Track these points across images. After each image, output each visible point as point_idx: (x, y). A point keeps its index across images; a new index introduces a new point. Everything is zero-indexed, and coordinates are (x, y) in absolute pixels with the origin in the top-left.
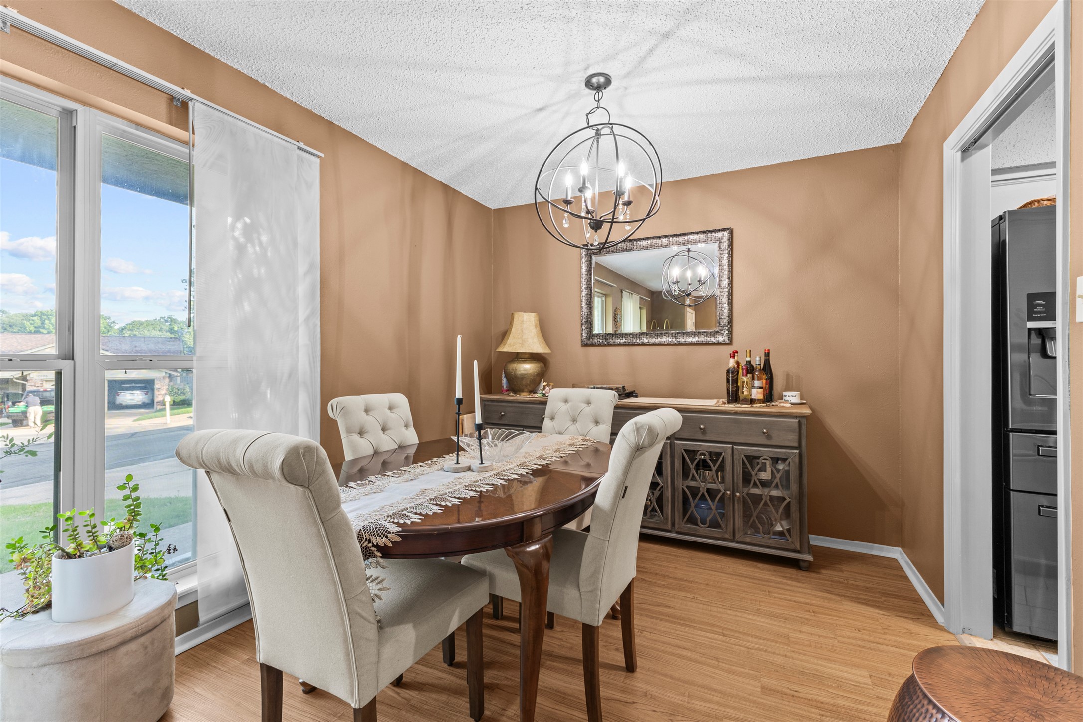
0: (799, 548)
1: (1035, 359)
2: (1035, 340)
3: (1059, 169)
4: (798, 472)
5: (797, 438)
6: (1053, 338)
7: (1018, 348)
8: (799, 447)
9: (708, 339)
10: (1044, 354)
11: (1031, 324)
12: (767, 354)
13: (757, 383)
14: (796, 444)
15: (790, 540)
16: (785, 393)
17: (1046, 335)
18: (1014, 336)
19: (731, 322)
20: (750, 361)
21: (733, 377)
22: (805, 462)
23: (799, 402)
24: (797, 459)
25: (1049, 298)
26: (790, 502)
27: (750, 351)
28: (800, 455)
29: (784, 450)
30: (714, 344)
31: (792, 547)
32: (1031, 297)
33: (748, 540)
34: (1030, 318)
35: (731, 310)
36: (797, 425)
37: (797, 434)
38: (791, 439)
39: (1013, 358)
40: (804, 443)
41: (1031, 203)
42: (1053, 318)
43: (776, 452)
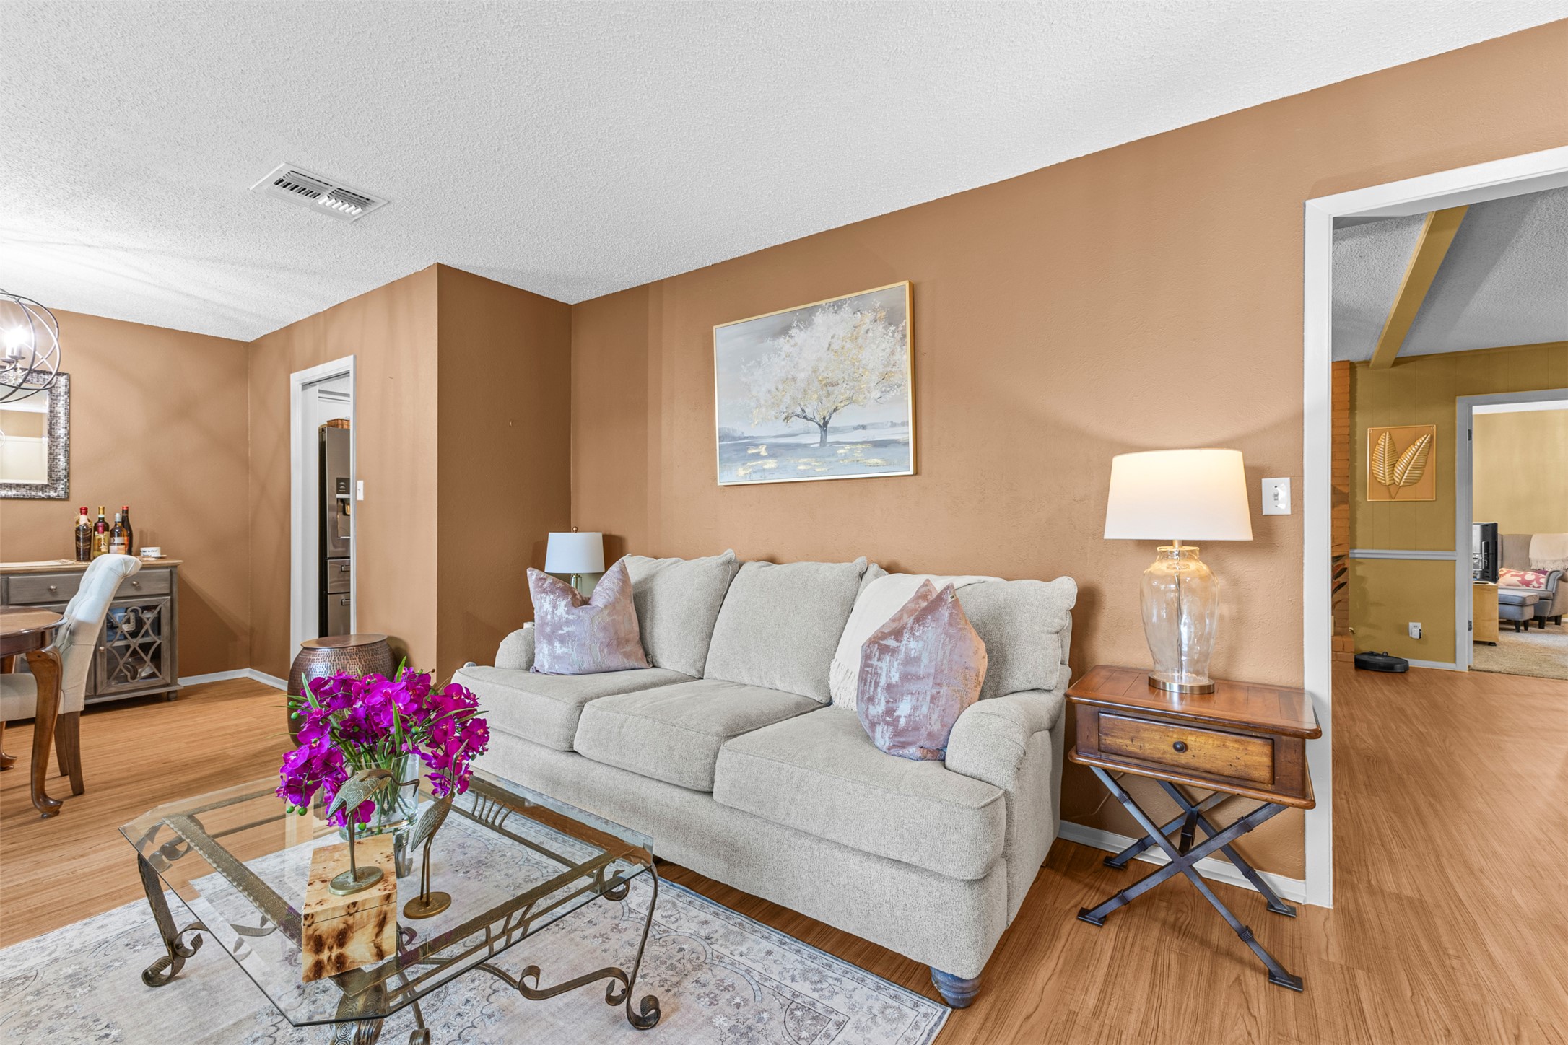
0: (169, 682)
1: (340, 516)
2: (341, 504)
3: (351, 399)
4: (169, 615)
5: (168, 585)
6: (349, 504)
7: (332, 509)
8: (171, 593)
9: (33, 493)
10: (345, 513)
11: (339, 496)
12: (126, 511)
13: (117, 540)
14: (168, 591)
15: (160, 677)
16: (143, 549)
17: (345, 502)
18: (330, 502)
19: (68, 476)
20: (103, 519)
21: (84, 535)
22: (176, 606)
23: (159, 556)
24: (169, 604)
25: (347, 481)
26: (160, 644)
27: (104, 508)
28: (172, 600)
29: (155, 598)
30: (43, 499)
31: (163, 682)
32: (339, 480)
33: (113, 690)
34: (338, 493)
35: (68, 463)
36: (169, 574)
37: (169, 582)
38: (163, 587)
39: (329, 514)
40: (175, 589)
41: (338, 420)
42: (348, 493)
43: (146, 601)
